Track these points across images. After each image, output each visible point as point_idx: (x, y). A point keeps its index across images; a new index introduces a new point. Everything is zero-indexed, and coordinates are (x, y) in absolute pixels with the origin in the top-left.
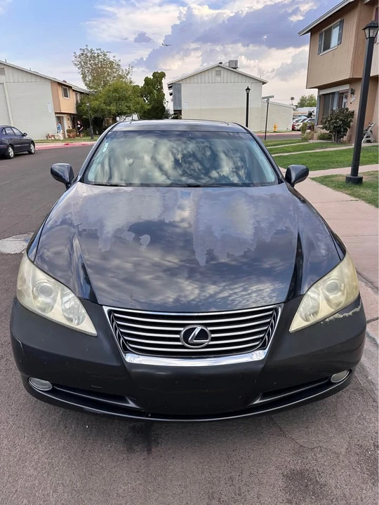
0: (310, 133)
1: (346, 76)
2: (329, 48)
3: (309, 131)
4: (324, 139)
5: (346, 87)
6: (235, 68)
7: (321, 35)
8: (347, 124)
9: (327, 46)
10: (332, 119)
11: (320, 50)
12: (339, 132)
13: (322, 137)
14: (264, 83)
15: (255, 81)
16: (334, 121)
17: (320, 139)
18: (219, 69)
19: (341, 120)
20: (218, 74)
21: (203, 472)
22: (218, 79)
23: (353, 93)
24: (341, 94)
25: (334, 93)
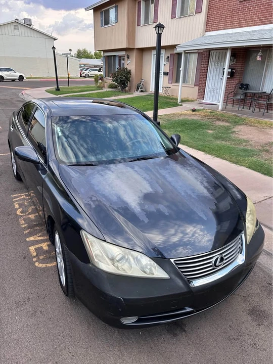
0: (101, 83)
1: (125, 46)
2: (109, 24)
3: (100, 81)
4: (112, 88)
5: (123, 53)
6: (30, 25)
7: (102, 13)
8: (128, 79)
9: (107, 22)
10: (118, 75)
11: (102, 24)
12: (124, 84)
13: (111, 86)
14: (55, 40)
15: (47, 38)
16: (120, 76)
17: (110, 88)
18: (16, 24)
19: (124, 76)
20: (16, 28)
21: (217, 329)
22: (17, 33)
23: (128, 58)
24: (120, 57)
25: (115, 56)
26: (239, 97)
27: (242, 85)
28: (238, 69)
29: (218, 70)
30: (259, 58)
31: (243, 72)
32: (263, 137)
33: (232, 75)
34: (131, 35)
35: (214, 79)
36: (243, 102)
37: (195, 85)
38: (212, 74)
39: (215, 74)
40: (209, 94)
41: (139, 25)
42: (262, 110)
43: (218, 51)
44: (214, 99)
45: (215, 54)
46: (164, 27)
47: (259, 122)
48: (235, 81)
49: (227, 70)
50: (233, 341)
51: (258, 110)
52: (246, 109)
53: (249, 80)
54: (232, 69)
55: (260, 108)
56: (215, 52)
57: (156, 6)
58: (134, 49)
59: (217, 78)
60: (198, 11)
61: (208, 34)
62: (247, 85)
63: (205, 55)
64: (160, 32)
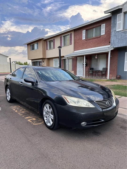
1: (42, 57)
2: (34, 49)
5: (41, 60)
7: (31, 45)
9: (33, 49)
11: (31, 49)
14: (7, 57)
15: (4, 56)
23: (43, 62)
24: (39, 62)
25: (37, 61)
26: (90, 73)
27: (91, 68)
28: (88, 63)
29: (81, 64)
30: (96, 58)
31: (90, 64)
32: (104, 84)
33: (86, 65)
34: (44, 53)
35: (80, 67)
36: (92, 75)
37: (72, 70)
38: (78, 66)
39: (80, 66)
40: (78, 73)
41: (47, 49)
42: (100, 77)
43: (80, 57)
44: (81, 74)
45: (79, 58)
46: (61, 47)
47: (100, 80)
48: (88, 67)
49: (85, 64)
50: (119, 134)
51: (99, 77)
52: (94, 77)
53: (93, 66)
54: (86, 63)
55: (99, 76)
56: (79, 57)
57: (54, 43)
58: (46, 58)
59: (81, 67)
60: (71, 44)
61: (75, 51)
62: (93, 68)
63: (75, 59)
64: (60, 49)
